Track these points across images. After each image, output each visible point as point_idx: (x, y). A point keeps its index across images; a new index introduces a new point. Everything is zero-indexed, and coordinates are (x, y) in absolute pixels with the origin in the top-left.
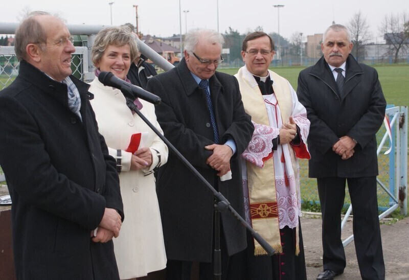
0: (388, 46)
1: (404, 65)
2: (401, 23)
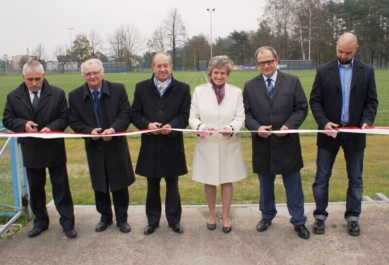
0: (58, 63)
1: (67, 74)
2: (65, 50)
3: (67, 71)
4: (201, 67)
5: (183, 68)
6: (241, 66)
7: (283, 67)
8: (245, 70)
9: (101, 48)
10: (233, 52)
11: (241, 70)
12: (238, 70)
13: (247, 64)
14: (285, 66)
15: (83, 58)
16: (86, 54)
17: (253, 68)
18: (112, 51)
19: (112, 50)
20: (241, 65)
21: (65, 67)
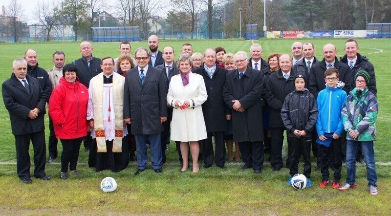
1: (55, 43)
2: (51, 8)
3: (55, 39)
4: (248, 33)
5: (224, 34)
6: (309, 32)
7: (372, 33)
8: (315, 38)
9: (103, 6)
10: (296, 11)
11: (310, 39)
12: (304, 39)
13: (317, 30)
14: (375, 32)
15: (77, 20)
16: (81, 13)
17: (327, 34)
18: (120, 10)
19: (120, 8)
20: (307, 30)
21: (53, 34)
